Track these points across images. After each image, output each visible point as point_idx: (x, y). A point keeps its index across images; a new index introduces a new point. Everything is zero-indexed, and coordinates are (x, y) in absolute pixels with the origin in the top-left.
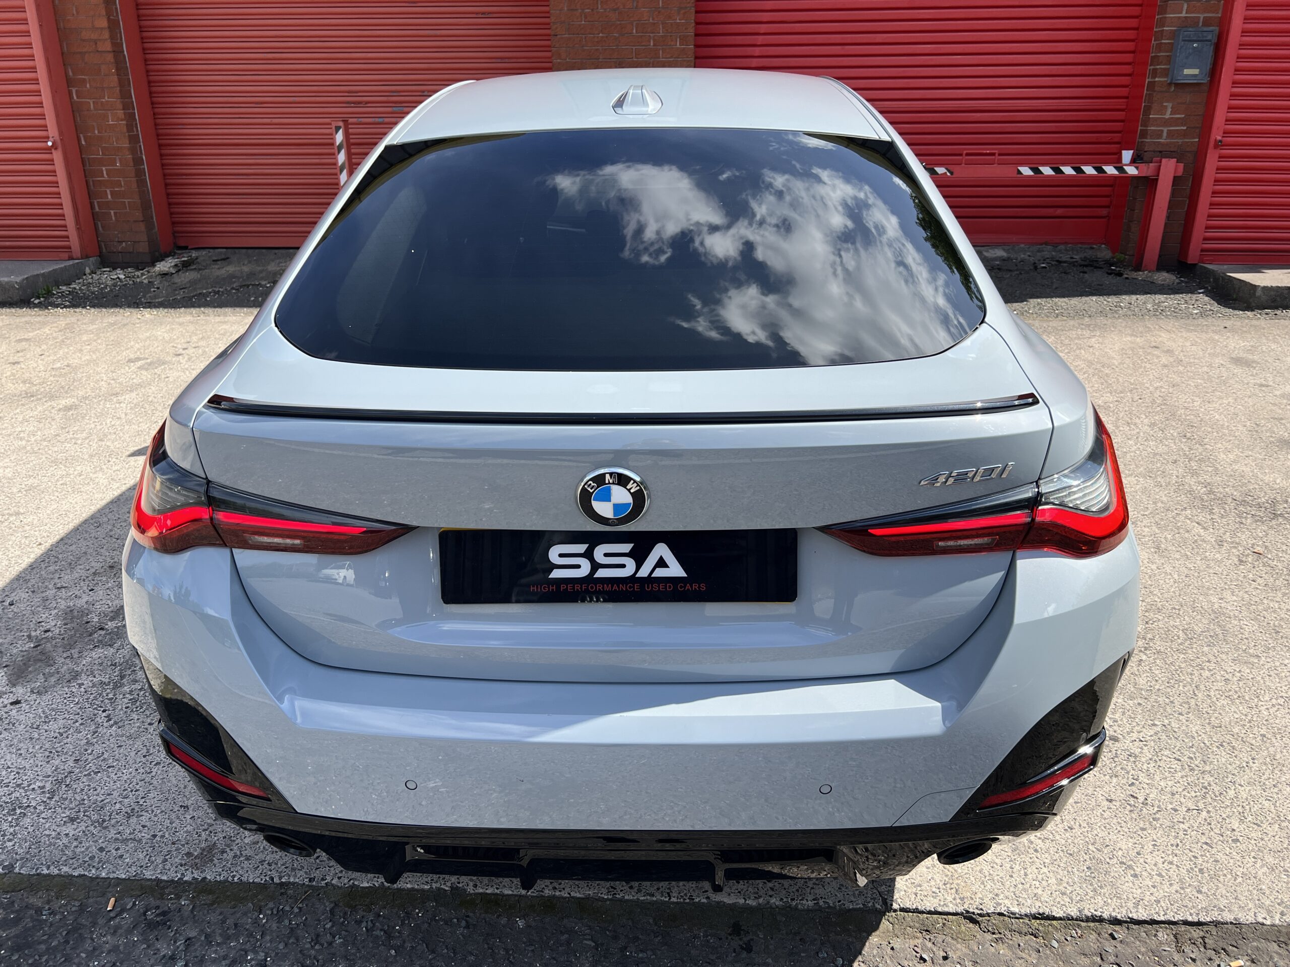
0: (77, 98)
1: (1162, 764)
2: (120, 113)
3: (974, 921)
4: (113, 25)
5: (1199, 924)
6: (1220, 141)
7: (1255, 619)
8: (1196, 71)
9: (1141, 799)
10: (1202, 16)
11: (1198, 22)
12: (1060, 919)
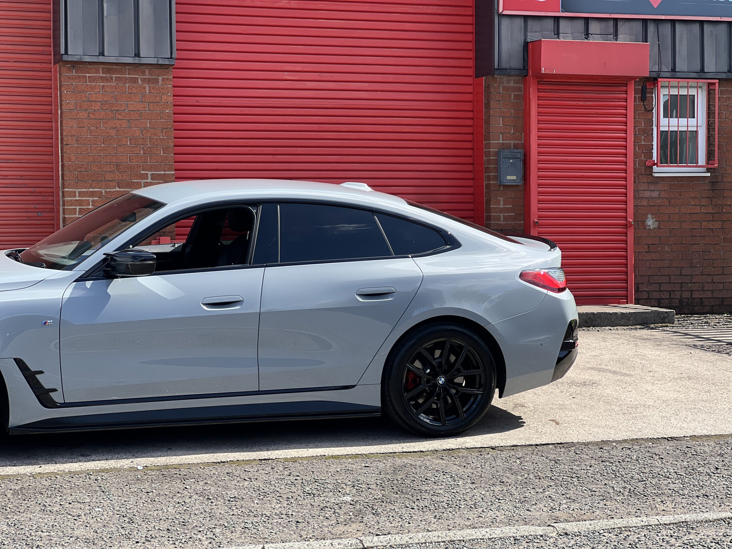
3: (494, 449)
5: (561, 443)
6: (537, 222)
8: (514, 178)
10: (512, 142)
11: (510, 147)
12: (520, 446)
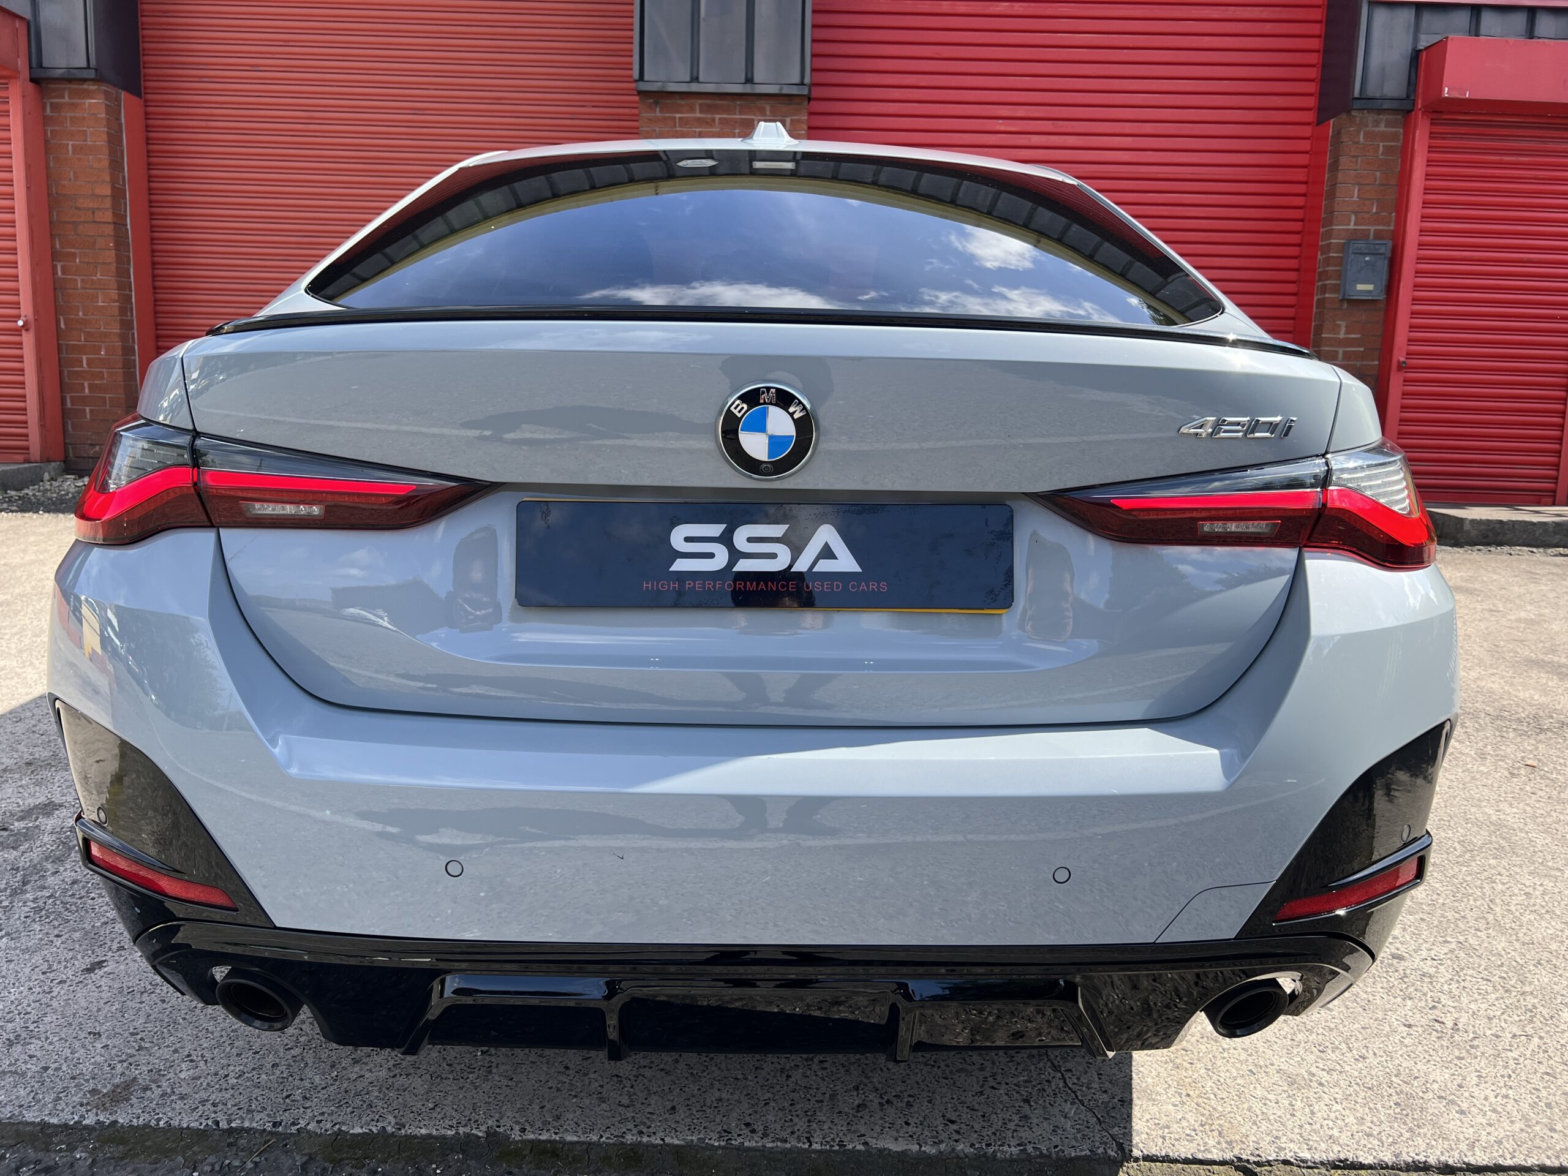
0: (63, 273)
1: (1467, 984)
2: (114, 294)
3: (1249, 1173)
4: (117, 194)
6: (1404, 362)
7: (1546, 832)
8: (1370, 287)
9: (1450, 1024)
10: (1372, 228)
11: (1369, 235)
12: (1370, 1167)
